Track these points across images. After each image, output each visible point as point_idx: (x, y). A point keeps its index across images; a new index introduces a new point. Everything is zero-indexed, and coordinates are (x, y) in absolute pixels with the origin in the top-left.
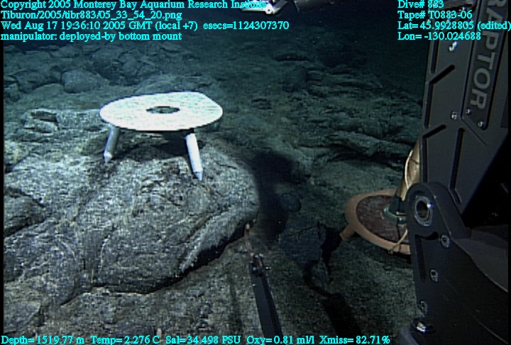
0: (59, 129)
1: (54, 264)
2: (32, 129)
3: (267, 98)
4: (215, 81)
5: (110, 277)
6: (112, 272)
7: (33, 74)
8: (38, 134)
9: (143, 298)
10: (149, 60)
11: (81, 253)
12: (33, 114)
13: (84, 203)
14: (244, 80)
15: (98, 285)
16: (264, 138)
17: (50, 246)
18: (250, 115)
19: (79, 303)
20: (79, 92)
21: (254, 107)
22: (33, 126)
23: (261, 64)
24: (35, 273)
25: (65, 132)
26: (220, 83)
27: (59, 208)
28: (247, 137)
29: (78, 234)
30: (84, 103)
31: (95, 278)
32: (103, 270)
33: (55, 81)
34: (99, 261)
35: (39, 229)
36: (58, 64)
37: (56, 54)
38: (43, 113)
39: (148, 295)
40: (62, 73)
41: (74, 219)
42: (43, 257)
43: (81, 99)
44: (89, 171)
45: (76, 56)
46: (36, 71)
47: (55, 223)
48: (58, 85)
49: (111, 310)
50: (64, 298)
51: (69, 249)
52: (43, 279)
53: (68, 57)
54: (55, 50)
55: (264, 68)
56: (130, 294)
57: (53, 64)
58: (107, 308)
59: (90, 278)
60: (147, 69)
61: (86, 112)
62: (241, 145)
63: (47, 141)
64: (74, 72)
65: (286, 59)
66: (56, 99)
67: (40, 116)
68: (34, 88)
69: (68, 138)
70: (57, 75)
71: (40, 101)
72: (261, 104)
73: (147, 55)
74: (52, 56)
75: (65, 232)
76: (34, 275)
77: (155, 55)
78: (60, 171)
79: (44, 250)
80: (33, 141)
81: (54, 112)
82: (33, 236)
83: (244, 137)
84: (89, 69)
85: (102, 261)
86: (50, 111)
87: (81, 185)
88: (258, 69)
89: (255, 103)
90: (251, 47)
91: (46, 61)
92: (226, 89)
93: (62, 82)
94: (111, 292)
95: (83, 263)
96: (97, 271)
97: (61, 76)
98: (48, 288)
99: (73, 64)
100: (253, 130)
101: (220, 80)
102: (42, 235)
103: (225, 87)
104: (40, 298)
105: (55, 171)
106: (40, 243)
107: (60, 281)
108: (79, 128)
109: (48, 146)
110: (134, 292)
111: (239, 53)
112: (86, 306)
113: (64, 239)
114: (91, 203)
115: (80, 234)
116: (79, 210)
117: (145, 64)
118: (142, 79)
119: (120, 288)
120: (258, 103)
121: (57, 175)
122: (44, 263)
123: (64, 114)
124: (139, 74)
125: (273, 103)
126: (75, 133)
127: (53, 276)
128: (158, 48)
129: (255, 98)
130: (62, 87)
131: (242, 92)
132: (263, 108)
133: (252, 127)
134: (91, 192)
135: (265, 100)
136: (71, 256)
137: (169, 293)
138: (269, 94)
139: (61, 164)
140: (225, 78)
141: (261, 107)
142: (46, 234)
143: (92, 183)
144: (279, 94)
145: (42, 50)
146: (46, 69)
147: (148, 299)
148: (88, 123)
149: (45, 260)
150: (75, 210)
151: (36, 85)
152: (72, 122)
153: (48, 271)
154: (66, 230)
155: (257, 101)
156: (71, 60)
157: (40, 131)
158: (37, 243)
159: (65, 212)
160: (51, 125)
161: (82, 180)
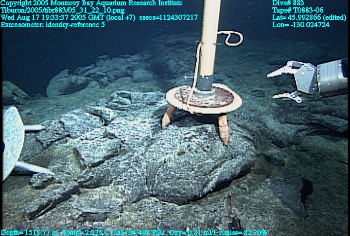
0: (131, 103)
1: (129, 179)
2: (117, 102)
3: (263, 89)
4: (226, 77)
5: (161, 191)
6: (162, 189)
7: (117, 71)
8: (120, 106)
9: (178, 208)
10: (185, 63)
11: (146, 174)
12: (118, 94)
13: (148, 146)
14: (247, 78)
15: (153, 195)
16: (260, 116)
17: (128, 169)
18: (250, 101)
19: (142, 204)
20: (141, 82)
21: (253, 95)
22: (117, 100)
23: (259, 67)
24: (119, 183)
25: (135, 105)
26: (230, 79)
27: (134, 147)
28: (248, 114)
29: (144, 164)
30: (144, 89)
31: (152, 191)
32: (157, 186)
33: (128, 75)
34: (155, 181)
35: (123, 158)
36: (130, 65)
37: (129, 60)
38: (123, 93)
39: (181, 207)
40: (132, 70)
41: (142, 155)
42: (124, 174)
43: (142, 86)
44: (152, 127)
45: (140, 61)
46: (118, 69)
47: (131, 156)
48: (129, 78)
49: (159, 211)
50: (134, 200)
51: (138, 172)
52: (123, 188)
53: (135, 61)
54: (128, 58)
55: (260, 70)
56: (171, 204)
57: (128, 66)
58: (157, 210)
59: (149, 190)
60: (183, 69)
61: (148, 93)
62: (244, 119)
63: (124, 110)
64: (139, 70)
65: (277, 64)
66: (127, 86)
67: (122, 95)
68: (116, 79)
69: (137, 108)
70: (129, 72)
71: (119, 87)
72: (258, 94)
73: (183, 60)
74: (126, 61)
75: (137, 162)
76: (118, 184)
77: (188, 61)
78: (135, 126)
79: (125, 170)
80: (116, 109)
81: (129, 93)
82: (119, 161)
83: (246, 115)
84: (147, 69)
85: (157, 181)
86: (127, 92)
87: (147, 135)
88: (256, 70)
89: (254, 93)
90: (252, 56)
91: (123, 64)
92: (234, 83)
93: (131, 76)
94: (160, 200)
95: (146, 181)
96: (153, 187)
97: (131, 72)
98: (126, 193)
99: (138, 65)
100: (252, 111)
101: (229, 77)
102: (125, 161)
103: (233, 82)
104: (121, 198)
105: (133, 126)
106: (123, 167)
107: (133, 189)
108: (143, 103)
109: (125, 113)
110: (173, 203)
111: (243, 60)
112: (145, 207)
113: (136, 165)
114: (152, 146)
115: (145, 163)
116: (146, 149)
117: (182, 66)
118: (179, 75)
119: (165, 199)
120: (256, 93)
121: (134, 128)
122: (125, 178)
123: (135, 94)
124: (178, 72)
125: (266, 93)
126: (140, 106)
127: (128, 186)
128: (190, 56)
129: (253, 90)
130: (131, 79)
131: (245, 85)
132: (259, 97)
133: (252, 108)
134: (153, 139)
135: (261, 91)
136: (139, 176)
137: (194, 207)
138: (264, 87)
139: (135, 122)
140: (234, 75)
141: (258, 95)
142: (127, 161)
143: (153, 134)
144: (271, 87)
145: (121, 57)
146: (123, 68)
147: (181, 209)
148: (148, 100)
149: (125, 176)
150: (143, 149)
151: (117, 77)
152: (139, 99)
153: (126, 183)
154: (137, 161)
155: (255, 91)
156: (137, 63)
157: (121, 103)
158: (122, 166)
159: (137, 150)
160: (128, 101)
161: (148, 132)
